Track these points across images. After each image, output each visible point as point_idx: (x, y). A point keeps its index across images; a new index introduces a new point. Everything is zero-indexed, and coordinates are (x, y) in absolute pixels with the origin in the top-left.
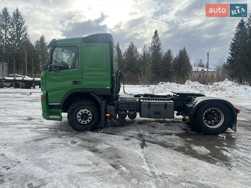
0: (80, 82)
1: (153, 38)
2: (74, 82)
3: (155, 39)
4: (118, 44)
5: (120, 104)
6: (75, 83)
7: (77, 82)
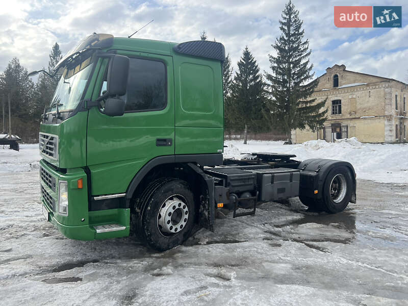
0: (170, 140)
1: (50, 56)
2: (158, 140)
3: (54, 58)
5: (232, 180)
6: (162, 142)
7: (165, 140)
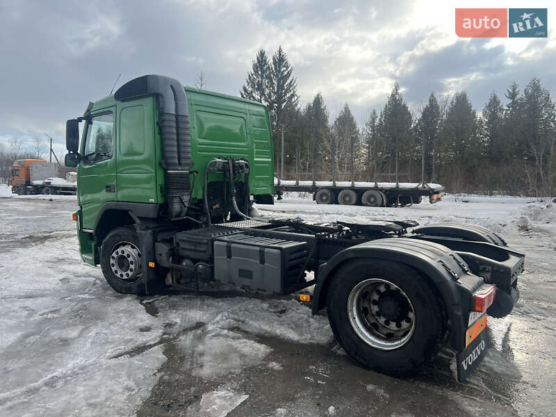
0: (114, 187)
2: (106, 186)
4: (514, 90)
6: (108, 189)
7: (110, 186)
